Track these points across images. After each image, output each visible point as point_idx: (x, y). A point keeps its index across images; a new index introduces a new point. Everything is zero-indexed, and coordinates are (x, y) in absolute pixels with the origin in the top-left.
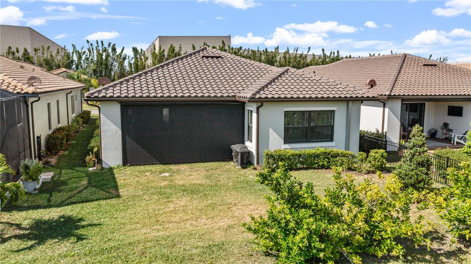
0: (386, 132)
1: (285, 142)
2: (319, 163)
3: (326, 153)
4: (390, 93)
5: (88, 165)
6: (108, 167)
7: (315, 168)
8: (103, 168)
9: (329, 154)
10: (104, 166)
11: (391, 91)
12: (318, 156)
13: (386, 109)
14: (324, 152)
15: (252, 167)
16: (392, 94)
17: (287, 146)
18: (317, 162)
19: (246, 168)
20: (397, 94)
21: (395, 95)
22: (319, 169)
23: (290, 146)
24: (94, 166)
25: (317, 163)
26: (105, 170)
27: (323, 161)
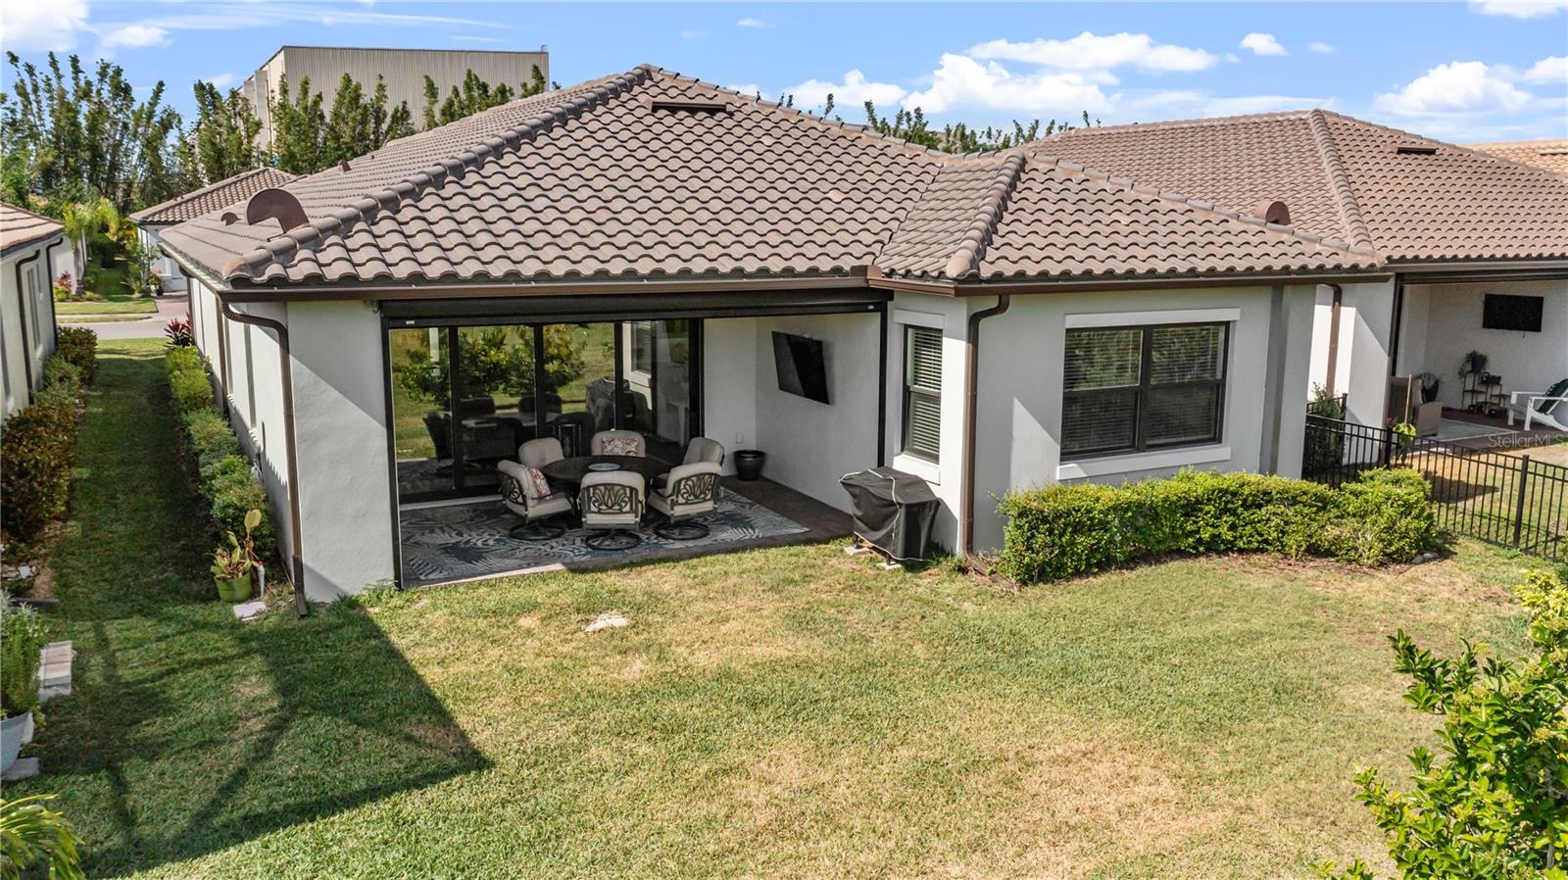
1: (1066, 455)
2: (1198, 532)
3: (1226, 492)
6: (329, 598)
7: (1182, 554)
8: (310, 609)
9: (1234, 494)
10: (313, 593)
12: (1190, 507)
14: (1220, 491)
15: (947, 564)
17: (1074, 469)
18: (1194, 527)
19: (924, 567)
22: (1198, 555)
23: (1083, 469)
25: (1191, 533)
26: (320, 619)
27: (1212, 526)
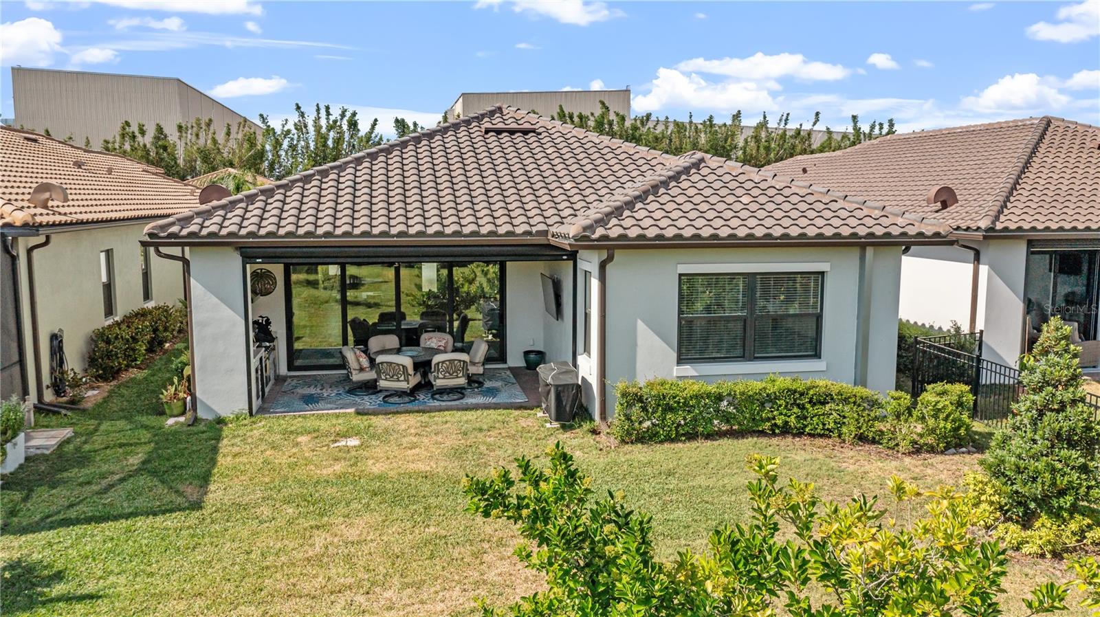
0: (981, 332)
1: (680, 361)
2: (774, 419)
3: (795, 391)
4: (993, 223)
5: (167, 411)
6: (210, 417)
7: (762, 433)
8: (196, 422)
9: (802, 394)
10: (201, 414)
11: (997, 218)
12: (772, 399)
13: (981, 266)
14: (789, 390)
16: (999, 226)
17: (688, 370)
18: (770, 415)
19: (570, 427)
20: (1013, 226)
21: (1006, 229)
22: (774, 434)
23: (695, 370)
24: (183, 413)
25: (768, 419)
26: (202, 427)
27: (785, 415)
